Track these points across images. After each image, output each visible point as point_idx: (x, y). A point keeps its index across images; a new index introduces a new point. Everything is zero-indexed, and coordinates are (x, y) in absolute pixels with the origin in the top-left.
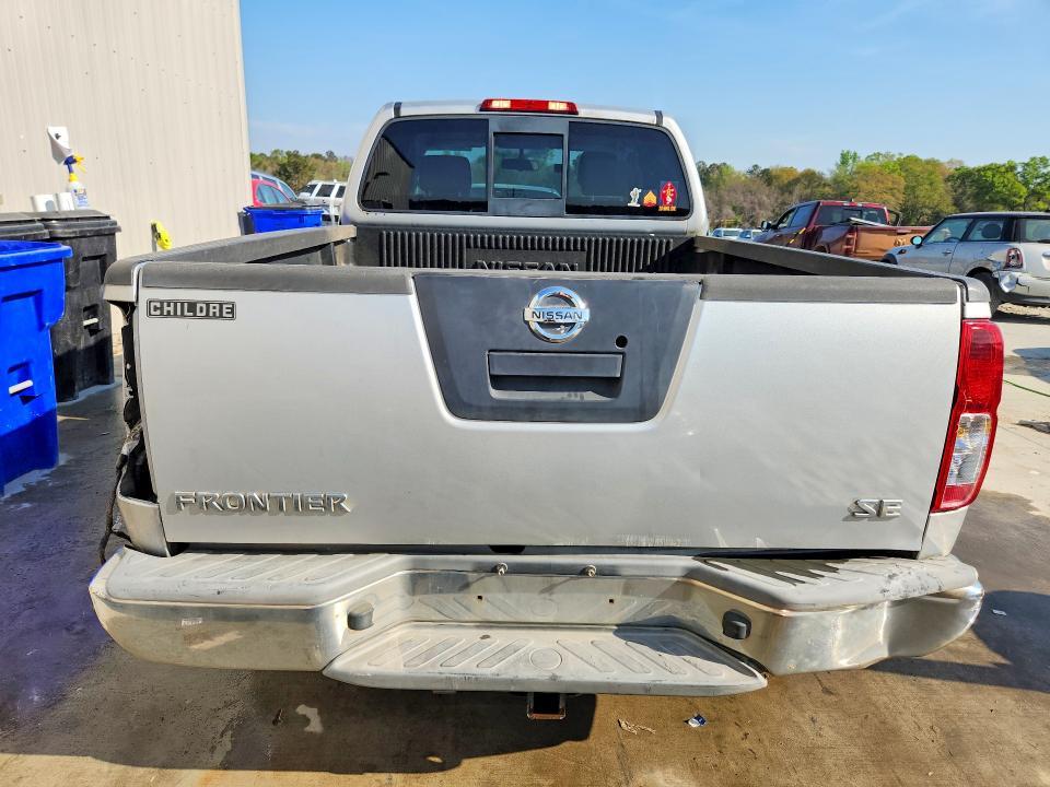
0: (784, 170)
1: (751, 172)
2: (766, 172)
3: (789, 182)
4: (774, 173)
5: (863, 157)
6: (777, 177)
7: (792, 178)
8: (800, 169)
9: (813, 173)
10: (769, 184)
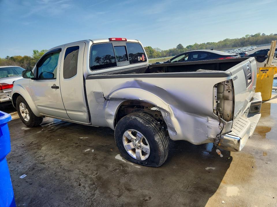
0: (17, 57)
1: (7, 58)
2: (12, 58)
3: (21, 60)
4: (15, 58)
5: (40, 51)
6: (16, 59)
7: (21, 59)
8: (23, 56)
9: (27, 57)
10: (14, 61)
